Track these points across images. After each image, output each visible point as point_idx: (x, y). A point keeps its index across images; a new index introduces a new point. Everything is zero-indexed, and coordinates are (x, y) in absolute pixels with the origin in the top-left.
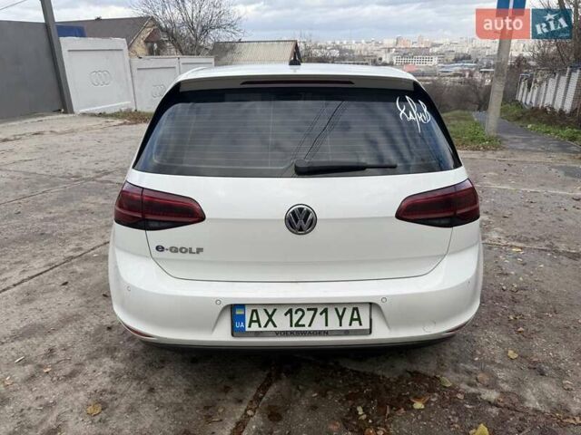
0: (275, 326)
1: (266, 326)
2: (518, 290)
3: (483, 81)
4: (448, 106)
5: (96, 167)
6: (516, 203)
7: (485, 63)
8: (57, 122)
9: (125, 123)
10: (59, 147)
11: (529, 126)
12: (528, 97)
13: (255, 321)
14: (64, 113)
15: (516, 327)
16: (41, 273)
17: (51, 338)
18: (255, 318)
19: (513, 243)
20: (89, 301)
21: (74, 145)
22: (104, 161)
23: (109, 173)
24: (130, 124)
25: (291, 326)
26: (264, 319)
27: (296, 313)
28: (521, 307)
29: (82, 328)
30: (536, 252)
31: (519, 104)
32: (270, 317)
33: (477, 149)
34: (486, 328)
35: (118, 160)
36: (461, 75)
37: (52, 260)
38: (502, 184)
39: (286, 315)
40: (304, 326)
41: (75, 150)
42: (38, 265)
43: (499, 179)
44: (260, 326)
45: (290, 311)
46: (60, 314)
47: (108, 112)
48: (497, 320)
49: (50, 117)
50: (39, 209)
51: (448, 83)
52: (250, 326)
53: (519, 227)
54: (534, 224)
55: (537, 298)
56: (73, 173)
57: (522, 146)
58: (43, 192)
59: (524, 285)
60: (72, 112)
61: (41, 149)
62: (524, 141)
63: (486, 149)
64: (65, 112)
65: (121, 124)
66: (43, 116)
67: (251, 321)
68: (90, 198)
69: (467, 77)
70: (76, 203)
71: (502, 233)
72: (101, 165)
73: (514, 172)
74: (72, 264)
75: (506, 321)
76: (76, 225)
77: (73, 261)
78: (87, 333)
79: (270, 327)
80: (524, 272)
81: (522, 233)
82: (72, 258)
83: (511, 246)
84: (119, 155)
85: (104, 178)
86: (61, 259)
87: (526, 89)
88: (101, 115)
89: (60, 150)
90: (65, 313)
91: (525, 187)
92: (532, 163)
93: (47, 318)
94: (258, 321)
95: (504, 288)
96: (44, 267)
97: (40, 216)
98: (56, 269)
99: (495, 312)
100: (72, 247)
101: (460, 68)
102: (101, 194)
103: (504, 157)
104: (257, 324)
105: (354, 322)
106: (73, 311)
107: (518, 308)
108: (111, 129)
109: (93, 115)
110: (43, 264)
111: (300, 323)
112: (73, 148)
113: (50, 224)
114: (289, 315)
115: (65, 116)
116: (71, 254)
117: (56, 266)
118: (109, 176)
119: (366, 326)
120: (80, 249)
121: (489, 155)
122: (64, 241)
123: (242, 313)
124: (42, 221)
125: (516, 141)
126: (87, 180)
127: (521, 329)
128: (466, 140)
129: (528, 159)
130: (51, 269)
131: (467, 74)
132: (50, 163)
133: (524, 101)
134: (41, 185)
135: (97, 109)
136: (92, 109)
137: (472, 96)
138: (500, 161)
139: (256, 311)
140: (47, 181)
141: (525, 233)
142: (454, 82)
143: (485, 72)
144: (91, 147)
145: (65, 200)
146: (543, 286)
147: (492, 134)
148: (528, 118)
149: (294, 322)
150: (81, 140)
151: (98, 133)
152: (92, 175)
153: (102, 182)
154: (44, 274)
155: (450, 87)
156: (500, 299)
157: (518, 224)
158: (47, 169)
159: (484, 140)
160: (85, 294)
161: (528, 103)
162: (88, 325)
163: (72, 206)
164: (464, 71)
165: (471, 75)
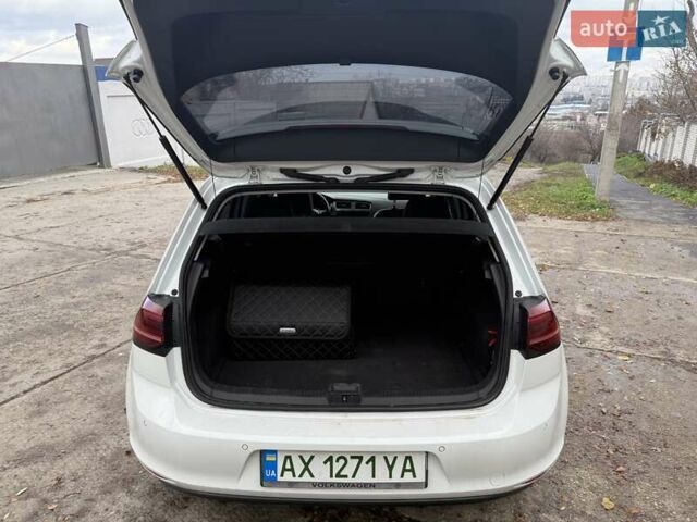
0: (312, 476)
1: (301, 476)
2: (621, 412)
3: (598, 126)
4: (555, 155)
5: (131, 237)
6: (627, 293)
7: (600, 104)
8: (91, 177)
9: (169, 180)
10: (90, 210)
11: (652, 186)
12: (651, 148)
13: (288, 470)
14: (99, 167)
15: (616, 465)
16: (56, 377)
17: (60, 463)
18: (288, 466)
19: (620, 349)
20: (108, 416)
21: (109, 208)
22: (140, 229)
23: (145, 245)
24: (174, 182)
25: (331, 476)
26: (299, 467)
27: (337, 461)
28: (624, 438)
29: (97, 451)
30: (648, 361)
31: (641, 157)
32: (307, 465)
33: (584, 219)
34: (578, 466)
35: (157, 229)
36: (570, 119)
37: (71, 360)
38: (613, 266)
39: (325, 463)
40: (346, 476)
41: (110, 215)
42: (54, 365)
43: (609, 260)
44: (294, 476)
45: (330, 459)
46: (74, 432)
47: (151, 166)
48: (591, 456)
49: (84, 172)
50: (61, 292)
51: (556, 128)
52: (282, 475)
53: (627, 326)
54: (647, 323)
55: (644, 426)
56: (104, 245)
57: (640, 215)
58: (69, 269)
59: (630, 407)
60: (109, 166)
61: (70, 212)
62: (643, 207)
63: (595, 219)
64: (102, 167)
65: (164, 182)
66: (75, 170)
67: (284, 469)
68: (122, 279)
69: (578, 120)
70: (104, 284)
71: (607, 334)
72: (137, 234)
73: (627, 249)
74: (92, 366)
75: (603, 457)
76: (102, 314)
77: (94, 361)
78: (102, 458)
79: (306, 478)
80: (631, 388)
81: (631, 334)
82: (93, 357)
83: (617, 352)
84: (159, 221)
85: (140, 251)
86: (81, 358)
87: (649, 139)
88: (142, 170)
89: (93, 214)
90: (79, 431)
91: (639, 271)
92: (651, 238)
93: (58, 436)
94: (292, 469)
95: (604, 410)
96: (61, 368)
97: (61, 301)
98: (74, 371)
99: (589, 444)
100: (96, 342)
101: (571, 110)
102: (134, 272)
103: (617, 230)
104: (290, 473)
105: (406, 474)
106: (87, 428)
107: (619, 439)
108: (152, 188)
109: (134, 170)
110: (60, 365)
111: (342, 473)
112: (108, 212)
113: (73, 312)
114: (329, 463)
115: (101, 170)
116: (93, 352)
117: (75, 368)
118: (145, 249)
119: (420, 478)
120: (103, 345)
121: (599, 227)
122: (86, 334)
123: (274, 459)
124: (63, 307)
125: (632, 207)
126: (119, 254)
127: (621, 468)
128: (572, 207)
129: (646, 234)
130: (68, 371)
131: (579, 117)
132: (80, 231)
133: (647, 152)
134: (67, 260)
135: (138, 163)
136: (132, 162)
137: (585, 144)
138: (611, 235)
139: (289, 457)
140: (73, 255)
141: (636, 335)
142: (563, 127)
143: (600, 115)
144: (127, 211)
145: (93, 280)
146: (653, 408)
147: (603, 198)
148: (651, 175)
149: (335, 472)
150: (117, 202)
151: (136, 193)
152: (126, 247)
153: (137, 257)
154: (60, 379)
155: (557, 132)
156: (598, 426)
157: (628, 322)
158: (75, 239)
159: (593, 207)
160: (104, 406)
161: (652, 155)
162: (104, 447)
163: (100, 287)
164: (574, 114)
165: (582, 119)
